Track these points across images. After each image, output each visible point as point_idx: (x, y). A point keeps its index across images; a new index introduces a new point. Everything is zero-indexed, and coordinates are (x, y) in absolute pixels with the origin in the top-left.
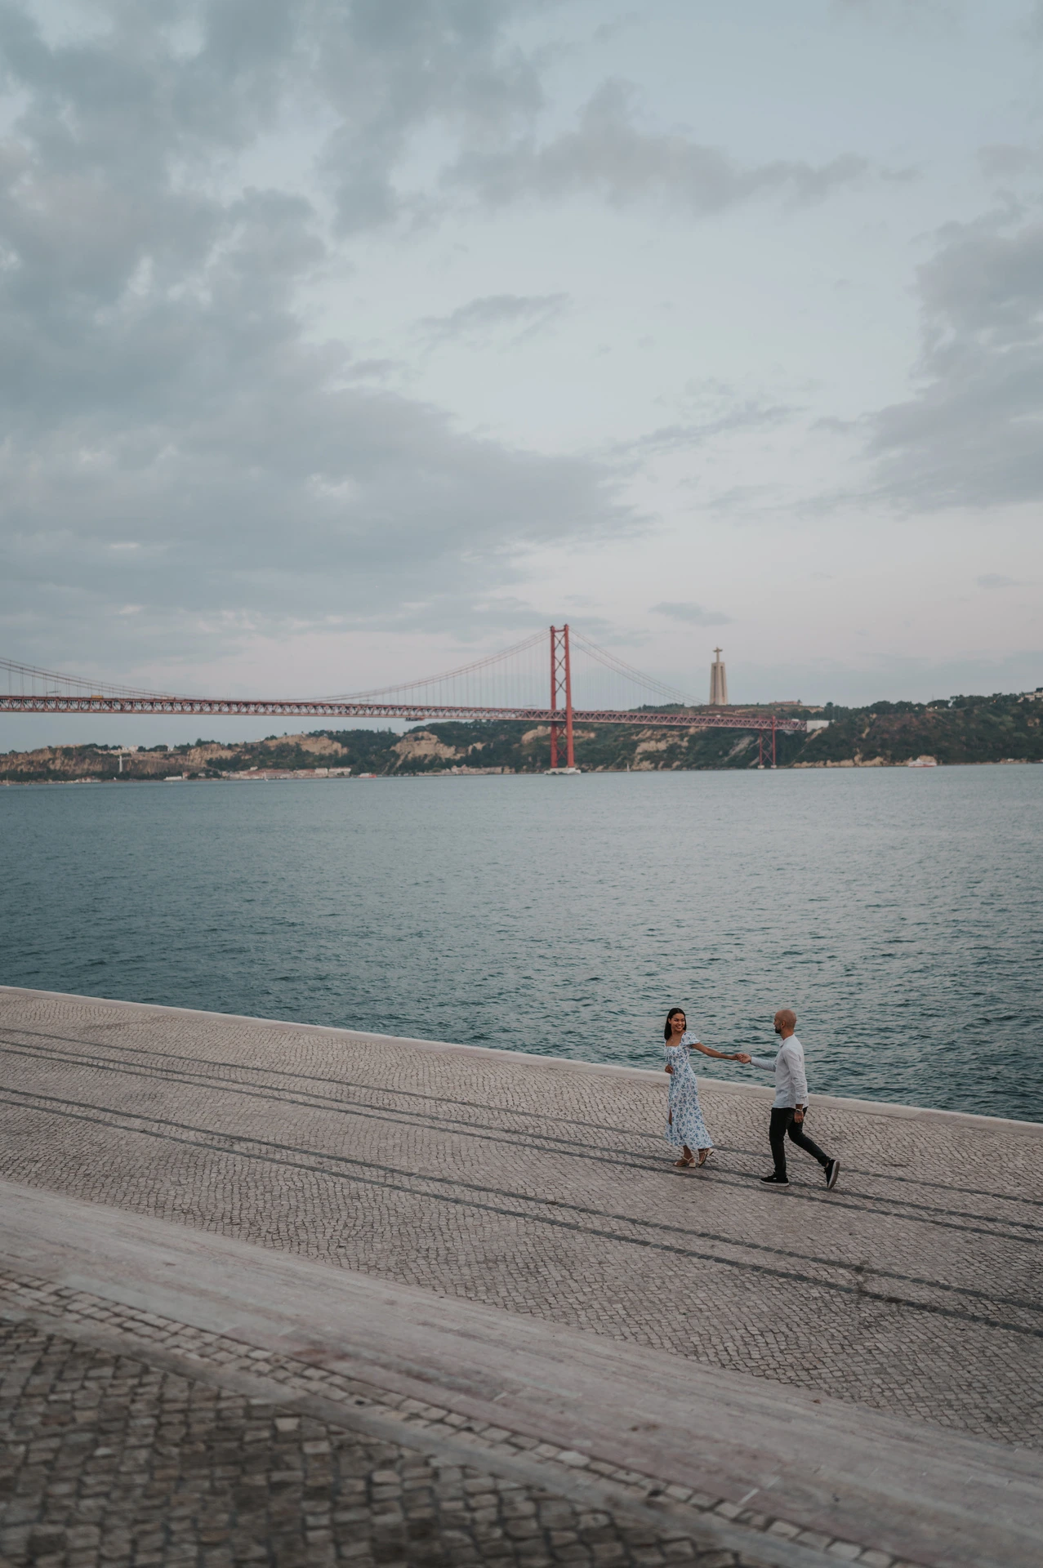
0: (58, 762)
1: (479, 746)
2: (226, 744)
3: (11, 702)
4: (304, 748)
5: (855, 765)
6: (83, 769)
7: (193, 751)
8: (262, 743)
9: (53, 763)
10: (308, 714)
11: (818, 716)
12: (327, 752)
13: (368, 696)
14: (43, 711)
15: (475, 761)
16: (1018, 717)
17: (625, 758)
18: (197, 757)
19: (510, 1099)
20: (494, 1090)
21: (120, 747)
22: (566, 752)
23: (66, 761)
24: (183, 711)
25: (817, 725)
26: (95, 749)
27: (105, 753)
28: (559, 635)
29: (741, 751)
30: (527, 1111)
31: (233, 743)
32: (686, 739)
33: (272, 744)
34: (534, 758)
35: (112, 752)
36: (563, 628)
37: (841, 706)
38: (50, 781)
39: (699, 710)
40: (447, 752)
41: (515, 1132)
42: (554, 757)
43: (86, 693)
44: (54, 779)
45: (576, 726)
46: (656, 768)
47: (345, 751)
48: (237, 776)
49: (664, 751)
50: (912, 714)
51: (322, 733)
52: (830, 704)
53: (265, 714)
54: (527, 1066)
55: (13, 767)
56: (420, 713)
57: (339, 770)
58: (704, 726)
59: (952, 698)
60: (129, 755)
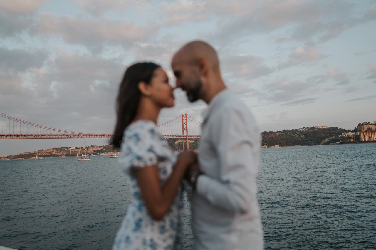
0: (54, 152)
6: (61, 154)
7: (90, 148)
9: (53, 152)
14: (49, 138)
16: (298, 135)
18: (91, 150)
21: (71, 148)
23: (56, 152)
27: (67, 149)
28: (184, 116)
31: (100, 146)
34: (178, 148)
35: (69, 149)
36: (185, 114)
38: (52, 157)
42: (184, 147)
43: (61, 133)
45: (189, 139)
48: (102, 154)
50: (273, 134)
55: (42, 154)
59: (282, 130)
60: (73, 150)
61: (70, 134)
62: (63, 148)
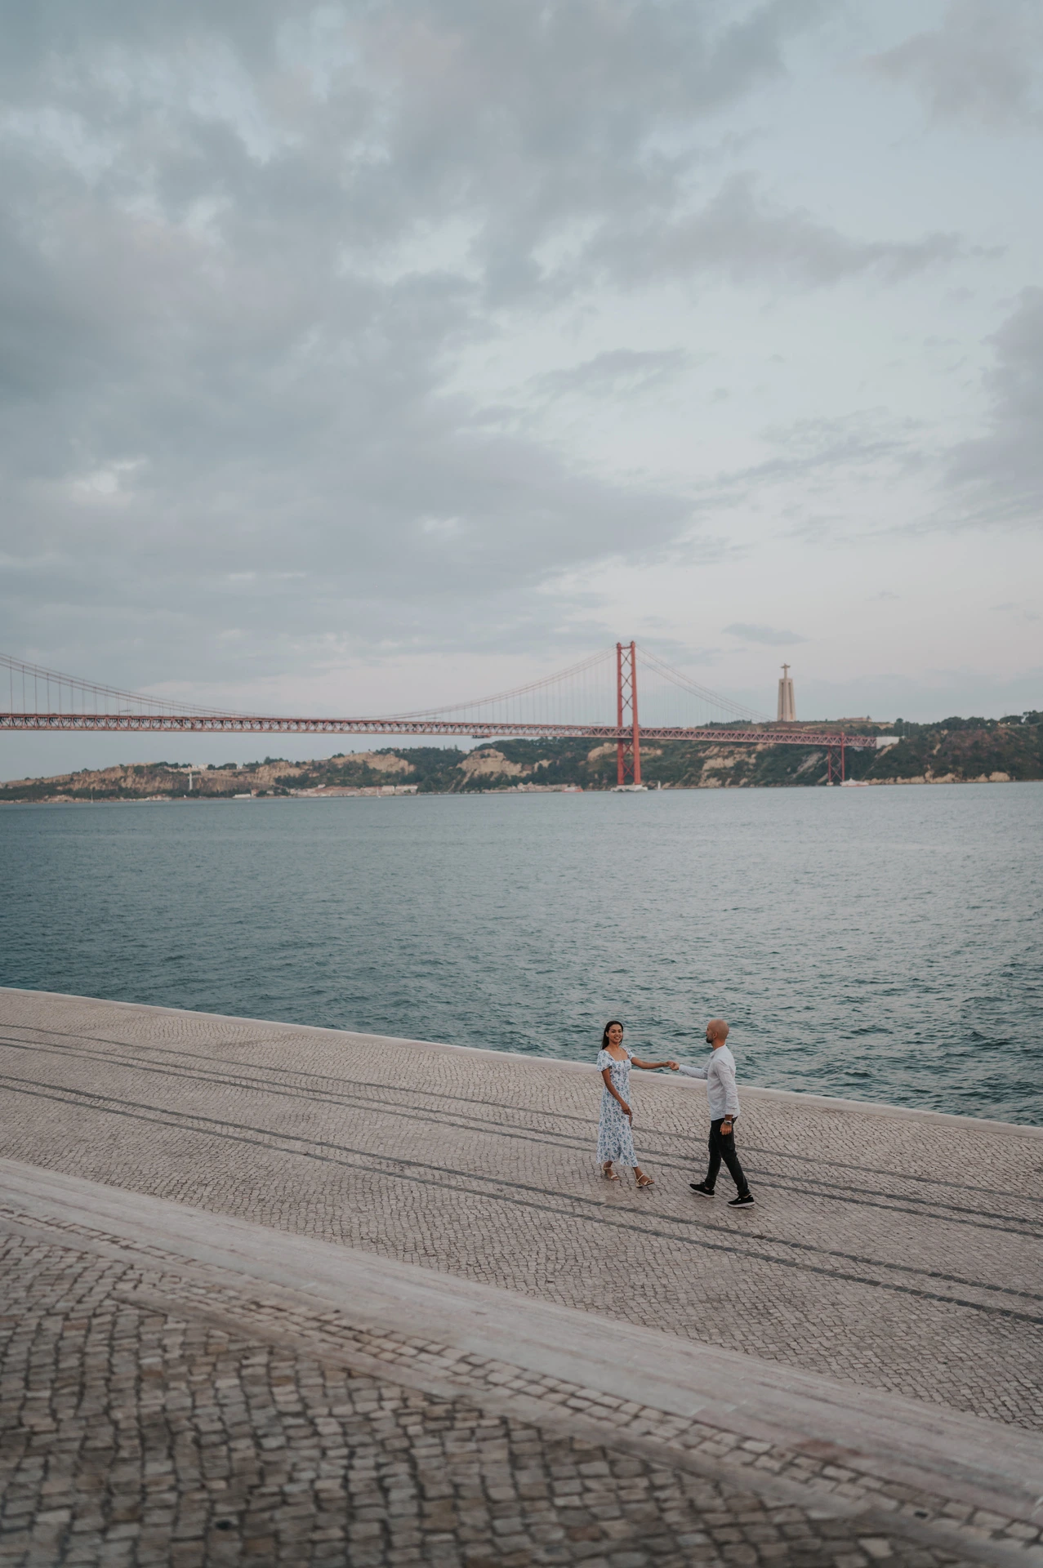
0: (130, 780)
1: (545, 763)
2: (294, 762)
3: (84, 721)
4: (371, 766)
5: (926, 782)
6: (154, 787)
7: (261, 769)
8: (329, 760)
9: (125, 781)
10: (376, 732)
11: (888, 732)
12: (394, 770)
13: (435, 713)
14: (115, 729)
15: (540, 778)
17: (692, 775)
18: (266, 774)
19: (677, 1124)
20: (657, 1114)
21: (190, 765)
22: (632, 770)
23: (137, 779)
24: (252, 729)
25: (887, 741)
26: (165, 767)
27: (175, 771)
28: (626, 651)
29: (809, 768)
30: (700, 1137)
31: (301, 761)
32: (753, 756)
33: (340, 762)
34: (601, 775)
35: (182, 770)
36: (629, 645)
37: (912, 722)
38: (122, 799)
39: (767, 726)
40: (514, 770)
41: (694, 1159)
42: (621, 774)
43: (156, 712)
44: (125, 797)
45: (643, 743)
46: (723, 785)
47: (412, 768)
48: (305, 793)
49: (732, 768)
50: (984, 730)
51: (389, 751)
52: (900, 720)
53: (332, 731)
54: (683, 1089)
55: (86, 785)
56: (486, 731)
57: (406, 788)
58: (771, 743)
59: (1025, 713)
60: (199, 773)
61: (188, 715)
62: (161, 764)
